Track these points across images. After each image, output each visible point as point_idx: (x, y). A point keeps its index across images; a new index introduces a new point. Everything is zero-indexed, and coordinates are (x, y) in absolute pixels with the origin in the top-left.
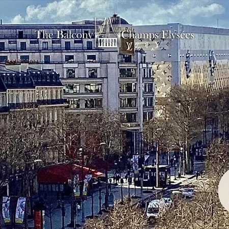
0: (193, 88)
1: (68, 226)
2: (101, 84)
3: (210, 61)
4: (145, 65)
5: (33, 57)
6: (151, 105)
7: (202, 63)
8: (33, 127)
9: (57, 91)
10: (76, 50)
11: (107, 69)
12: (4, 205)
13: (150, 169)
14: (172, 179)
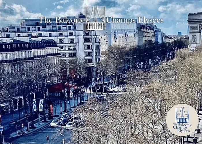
0: (118, 46)
1: (64, 111)
2: (76, 46)
3: (125, 34)
4: (95, 37)
5: (44, 34)
6: (99, 55)
7: (122, 35)
8: (45, 67)
9: (55, 50)
10: (64, 30)
11: (78, 39)
12: (33, 103)
13: (100, 84)
14: (110, 89)
